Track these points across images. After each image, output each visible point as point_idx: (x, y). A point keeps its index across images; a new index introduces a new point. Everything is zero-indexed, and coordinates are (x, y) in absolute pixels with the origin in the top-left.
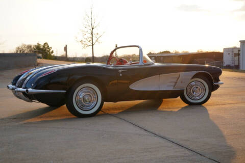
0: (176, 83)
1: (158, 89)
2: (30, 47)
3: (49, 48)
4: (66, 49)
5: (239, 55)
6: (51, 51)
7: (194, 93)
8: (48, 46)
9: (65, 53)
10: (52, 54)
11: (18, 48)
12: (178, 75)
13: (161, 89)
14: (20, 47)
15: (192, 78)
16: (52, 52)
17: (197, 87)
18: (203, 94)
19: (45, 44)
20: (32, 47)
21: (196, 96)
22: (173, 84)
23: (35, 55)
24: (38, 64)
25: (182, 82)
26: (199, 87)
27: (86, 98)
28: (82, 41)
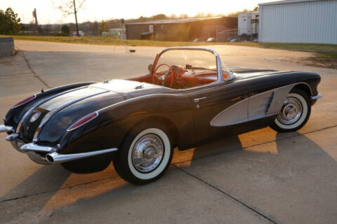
0: (269, 105)
3: (14, 16)
4: (35, 14)
5: (257, 21)
6: (17, 19)
7: (288, 115)
8: (13, 13)
9: (34, 19)
10: (19, 23)
12: (271, 94)
13: (250, 119)
16: (19, 20)
17: (292, 107)
19: (8, 9)
21: (290, 118)
22: (264, 108)
23: (11, 40)
24: (17, 53)
25: (276, 104)
26: (295, 107)
27: (149, 154)
28: (60, 7)
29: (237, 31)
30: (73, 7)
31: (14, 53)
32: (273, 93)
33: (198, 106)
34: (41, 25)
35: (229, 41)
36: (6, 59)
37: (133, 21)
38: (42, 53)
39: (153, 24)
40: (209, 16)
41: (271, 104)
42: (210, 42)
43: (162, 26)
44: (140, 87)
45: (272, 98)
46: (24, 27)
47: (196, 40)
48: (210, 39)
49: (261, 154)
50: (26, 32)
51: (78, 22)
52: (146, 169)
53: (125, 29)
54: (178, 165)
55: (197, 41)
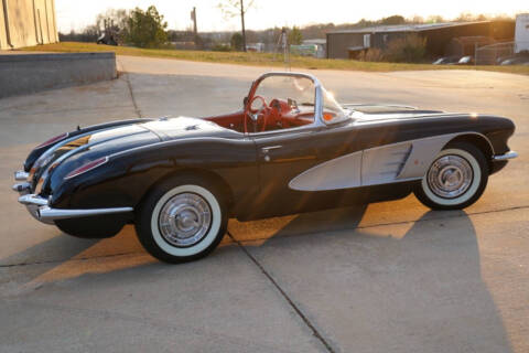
0: (402, 165)
1: (357, 184)
2: (124, 13)
3: (158, 18)
4: (193, 15)
6: (162, 23)
7: (447, 183)
8: (157, 13)
9: (192, 23)
10: (166, 30)
11: (100, 17)
12: (408, 147)
14: (104, 15)
15: (444, 149)
16: (165, 25)
17: (453, 170)
18: (465, 186)
19: (150, 8)
20: (128, 13)
21: (451, 189)
22: (395, 168)
23: (112, 56)
24: (119, 75)
25: (416, 162)
26: (459, 170)
27: (184, 220)
28: (220, 5)
29: (512, 45)
30: (239, 6)
31: (115, 75)
32: (412, 147)
33: (267, 159)
34: (203, 34)
35: (499, 64)
36: (104, 84)
37: (347, 27)
38: (157, 77)
39: (370, 33)
40: (481, 18)
41: (407, 163)
42: (463, 64)
43: (385, 36)
44: (194, 128)
45: (408, 154)
46: (174, 36)
47: (440, 60)
48: (464, 60)
49: (375, 237)
50: (174, 43)
51: (246, 28)
52: (181, 242)
53: (324, 41)
54: (244, 244)
55: (441, 63)
